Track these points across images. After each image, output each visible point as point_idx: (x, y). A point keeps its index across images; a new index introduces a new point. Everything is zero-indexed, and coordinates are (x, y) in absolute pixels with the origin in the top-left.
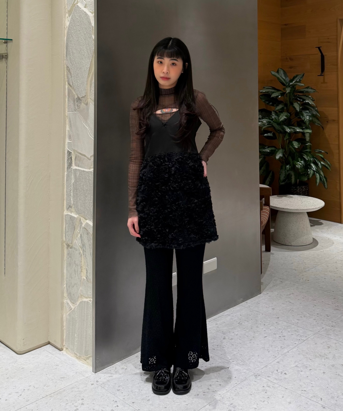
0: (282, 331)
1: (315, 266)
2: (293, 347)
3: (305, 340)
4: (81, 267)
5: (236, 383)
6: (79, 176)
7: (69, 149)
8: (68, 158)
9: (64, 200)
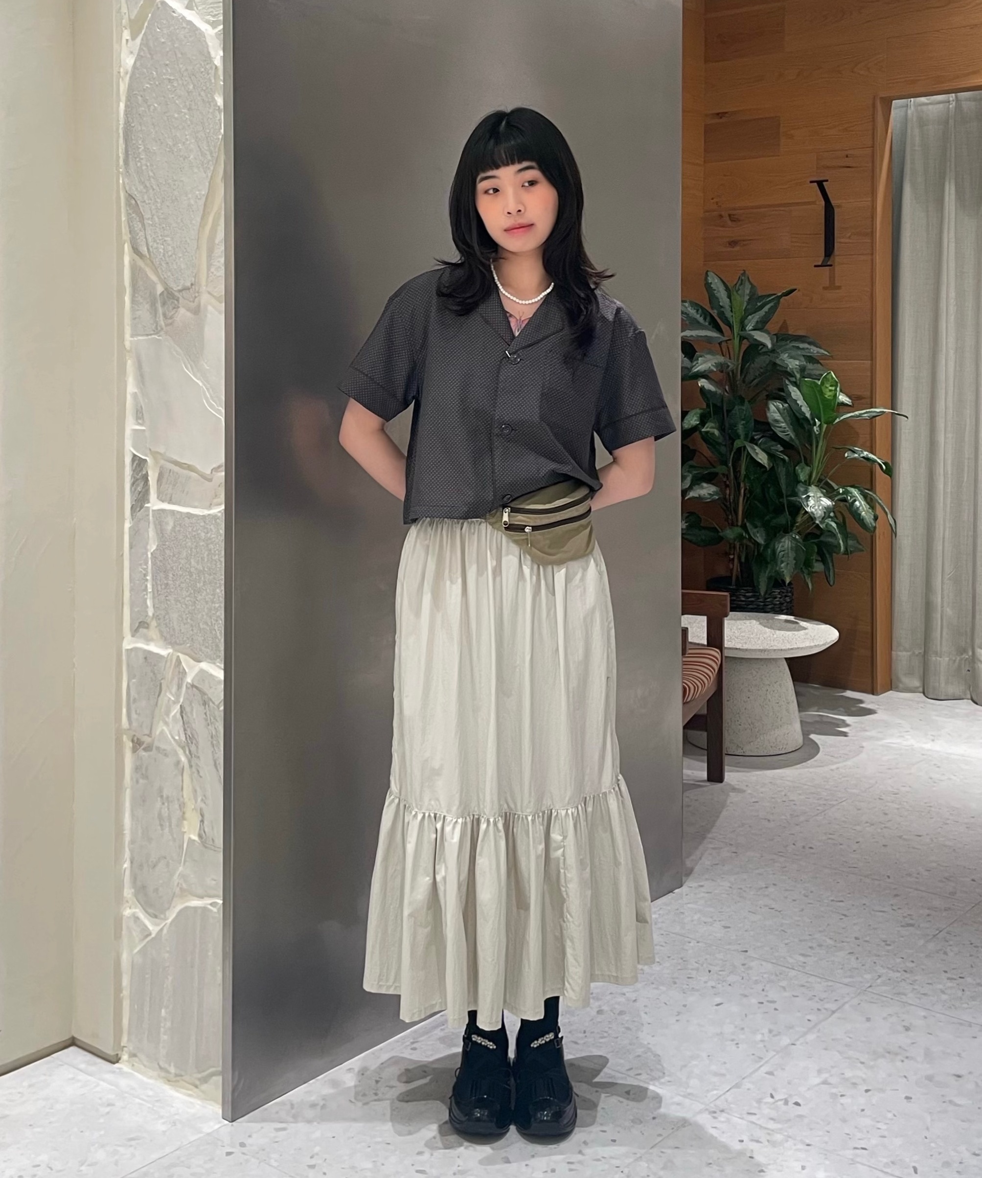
0: (765, 986)
1: (821, 808)
2: (805, 1030)
3: (834, 1009)
4: (182, 806)
6: (175, 532)
7: (137, 452)
8: (134, 477)
9: (123, 604)
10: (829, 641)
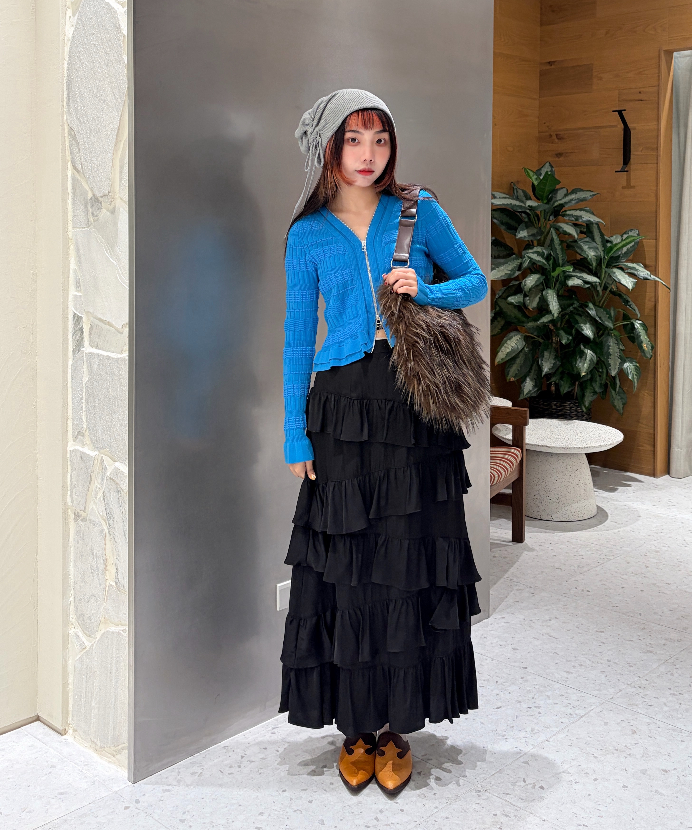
0: (535, 695)
1: (601, 561)
2: (558, 730)
3: (582, 715)
4: (105, 561)
5: (437, 807)
6: (99, 369)
7: (76, 311)
8: (75, 329)
9: (67, 418)
10: (615, 442)
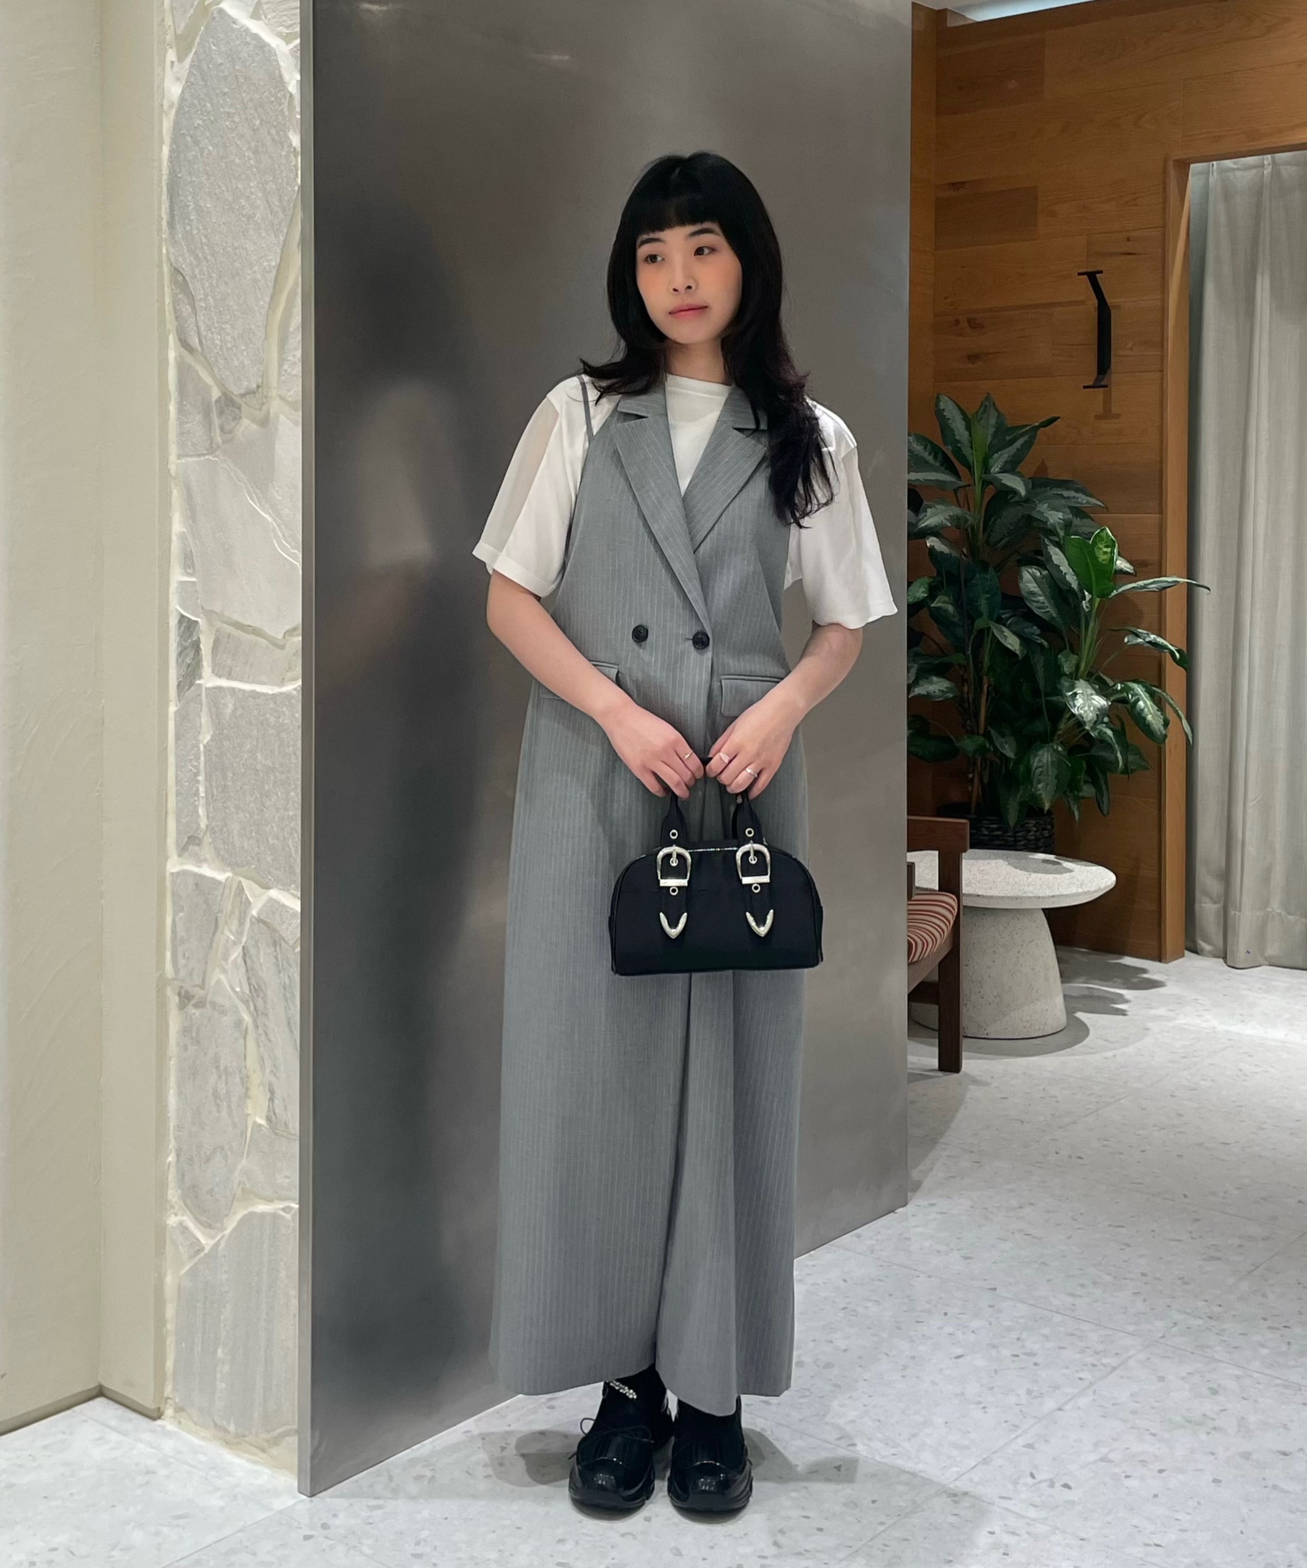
0: (1020, 1334)
2: (1076, 1391)
3: (1114, 1365)
4: (245, 1079)
5: (882, 1523)
6: (236, 717)
7: (185, 610)
8: (182, 645)
9: (166, 813)
10: (1102, 886)
